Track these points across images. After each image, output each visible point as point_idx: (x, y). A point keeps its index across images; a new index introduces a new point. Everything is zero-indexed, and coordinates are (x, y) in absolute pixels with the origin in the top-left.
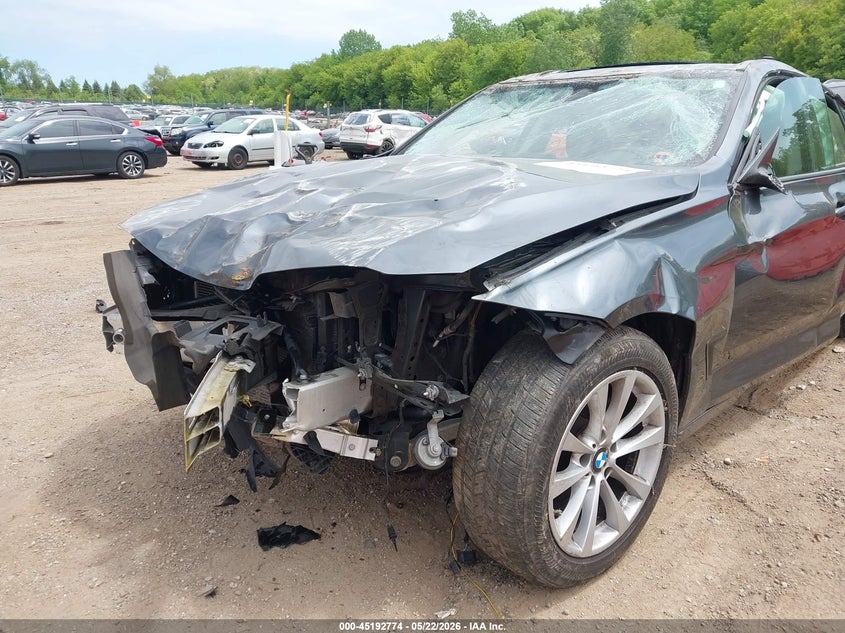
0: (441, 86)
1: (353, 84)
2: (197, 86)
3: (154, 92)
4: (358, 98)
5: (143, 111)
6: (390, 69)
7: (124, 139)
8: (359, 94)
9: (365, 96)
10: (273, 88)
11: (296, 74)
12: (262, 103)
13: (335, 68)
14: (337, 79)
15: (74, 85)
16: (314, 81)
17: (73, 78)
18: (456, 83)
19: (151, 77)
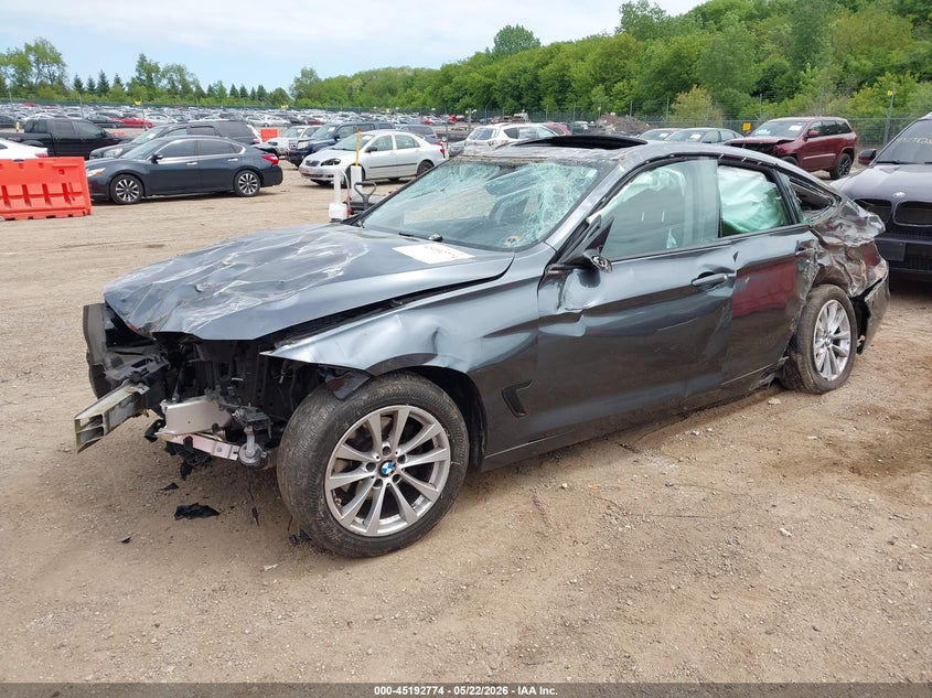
0: (601, 86)
1: (506, 85)
2: (344, 88)
3: (299, 96)
4: (511, 100)
5: (285, 117)
6: (547, 68)
7: (241, 158)
8: (512, 96)
9: (519, 98)
10: (422, 90)
11: (447, 75)
12: (410, 107)
13: (488, 68)
14: (490, 80)
15: (222, 90)
16: (465, 83)
17: (220, 82)
18: (620, 84)
19: (297, 80)
